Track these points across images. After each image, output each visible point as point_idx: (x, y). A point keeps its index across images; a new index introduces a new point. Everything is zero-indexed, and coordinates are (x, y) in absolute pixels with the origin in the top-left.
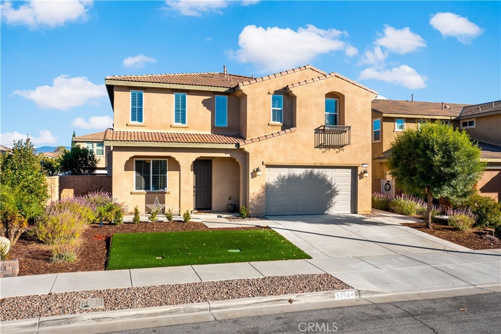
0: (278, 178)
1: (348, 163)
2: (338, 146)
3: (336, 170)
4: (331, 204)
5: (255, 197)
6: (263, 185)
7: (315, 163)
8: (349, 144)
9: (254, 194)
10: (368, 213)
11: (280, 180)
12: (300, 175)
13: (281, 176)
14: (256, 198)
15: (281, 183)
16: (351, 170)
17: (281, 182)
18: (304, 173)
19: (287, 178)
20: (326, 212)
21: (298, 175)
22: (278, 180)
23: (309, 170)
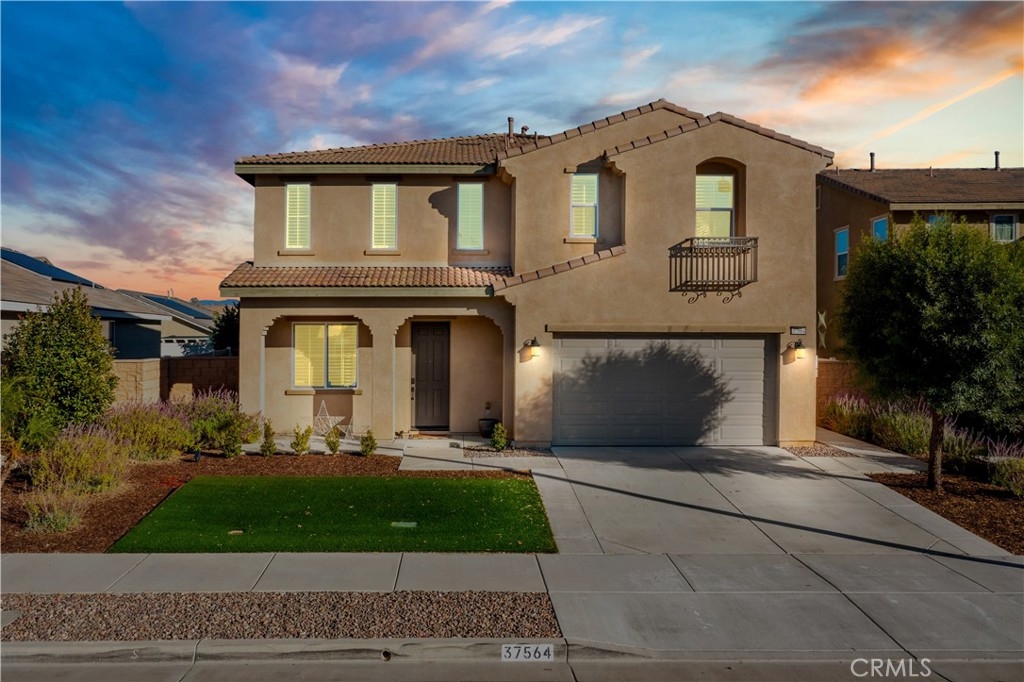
0: (584, 362)
1: (756, 325)
2: (729, 285)
3: (728, 342)
4: (713, 422)
5: (528, 404)
6: (547, 378)
7: (670, 327)
8: (755, 280)
9: (525, 397)
10: (806, 445)
11: (587, 366)
12: (636, 355)
13: (590, 357)
14: (530, 407)
15: (589, 374)
16: (763, 341)
17: (592, 371)
18: (644, 350)
19: (604, 361)
20: (700, 441)
21: (631, 355)
22: (582, 366)
23: (658, 343)
